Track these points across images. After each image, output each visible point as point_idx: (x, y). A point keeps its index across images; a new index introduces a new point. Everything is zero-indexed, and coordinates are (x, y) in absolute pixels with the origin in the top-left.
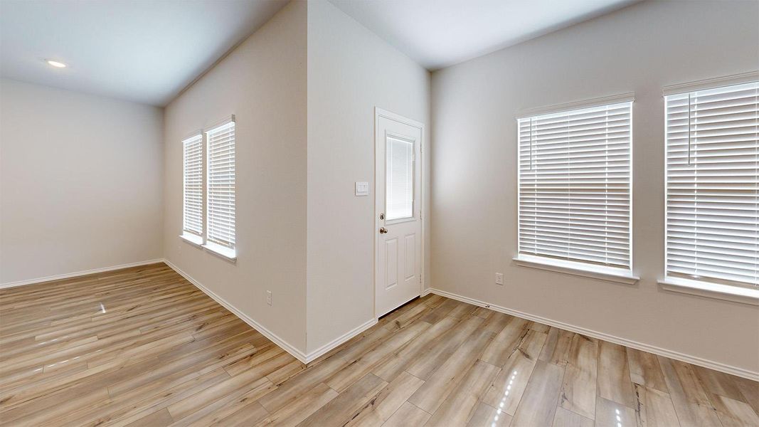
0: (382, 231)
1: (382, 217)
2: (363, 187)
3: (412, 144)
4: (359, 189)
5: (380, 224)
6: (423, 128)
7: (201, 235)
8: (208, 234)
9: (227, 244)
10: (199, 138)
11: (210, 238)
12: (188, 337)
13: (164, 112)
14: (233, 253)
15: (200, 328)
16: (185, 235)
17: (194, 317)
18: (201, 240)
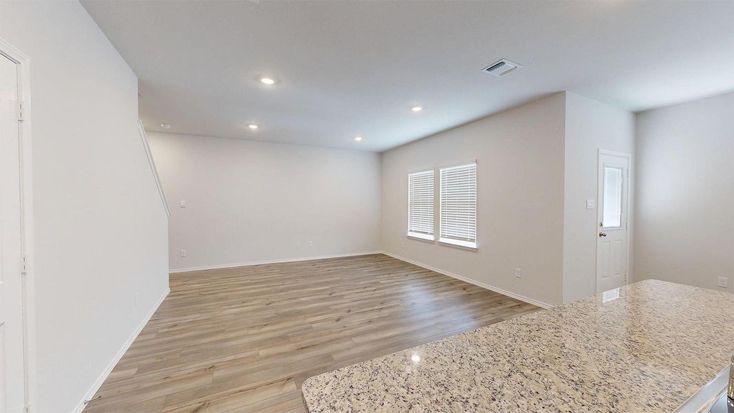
0: (600, 235)
1: (602, 225)
2: (591, 203)
3: (620, 170)
4: (589, 204)
5: (600, 230)
6: (630, 158)
7: (431, 234)
8: (441, 233)
9: (465, 239)
10: (429, 172)
11: (443, 236)
12: (465, 292)
13: (382, 155)
14: (473, 245)
15: (464, 289)
16: (410, 234)
17: (451, 284)
18: (431, 238)
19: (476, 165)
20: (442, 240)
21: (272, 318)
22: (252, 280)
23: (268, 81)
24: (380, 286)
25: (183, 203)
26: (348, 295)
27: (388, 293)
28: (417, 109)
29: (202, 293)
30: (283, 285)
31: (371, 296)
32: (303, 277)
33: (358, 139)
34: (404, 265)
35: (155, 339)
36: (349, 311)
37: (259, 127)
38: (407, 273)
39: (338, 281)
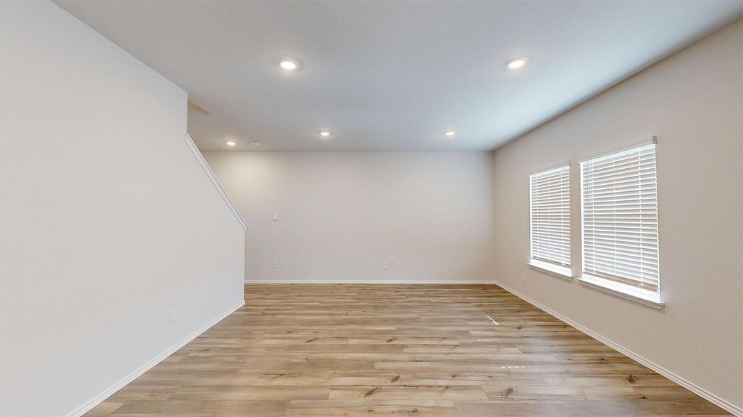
7: (567, 266)
8: (583, 267)
9: (635, 283)
10: (561, 169)
11: (589, 272)
12: (629, 389)
13: (495, 154)
14: (654, 297)
15: (631, 380)
16: (533, 263)
17: (602, 361)
18: (568, 272)
19: (653, 146)
20: (586, 278)
21: (297, 364)
22: (321, 302)
23: (288, 66)
24: (469, 341)
25: (275, 216)
26: (412, 346)
27: (473, 356)
28: (516, 65)
29: (266, 312)
30: (347, 314)
31: (445, 357)
32: (375, 307)
33: (450, 134)
34: (525, 307)
35: (179, 363)
36: (396, 379)
37: (332, 133)
38: (522, 323)
39: (412, 320)
